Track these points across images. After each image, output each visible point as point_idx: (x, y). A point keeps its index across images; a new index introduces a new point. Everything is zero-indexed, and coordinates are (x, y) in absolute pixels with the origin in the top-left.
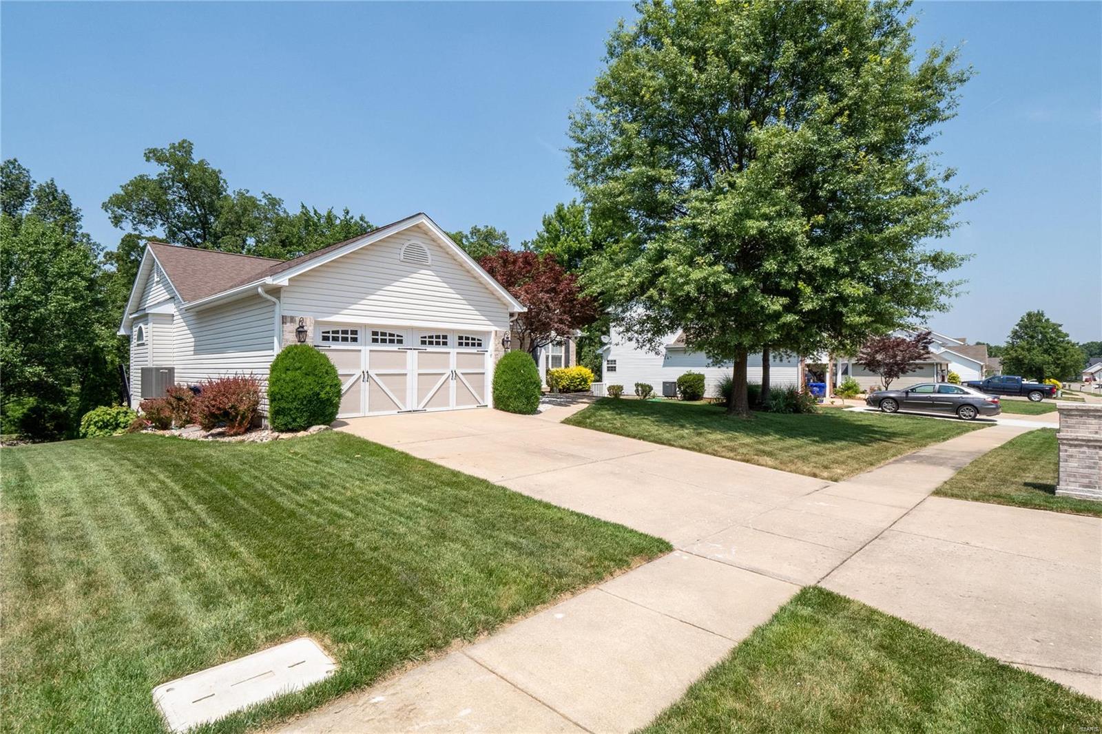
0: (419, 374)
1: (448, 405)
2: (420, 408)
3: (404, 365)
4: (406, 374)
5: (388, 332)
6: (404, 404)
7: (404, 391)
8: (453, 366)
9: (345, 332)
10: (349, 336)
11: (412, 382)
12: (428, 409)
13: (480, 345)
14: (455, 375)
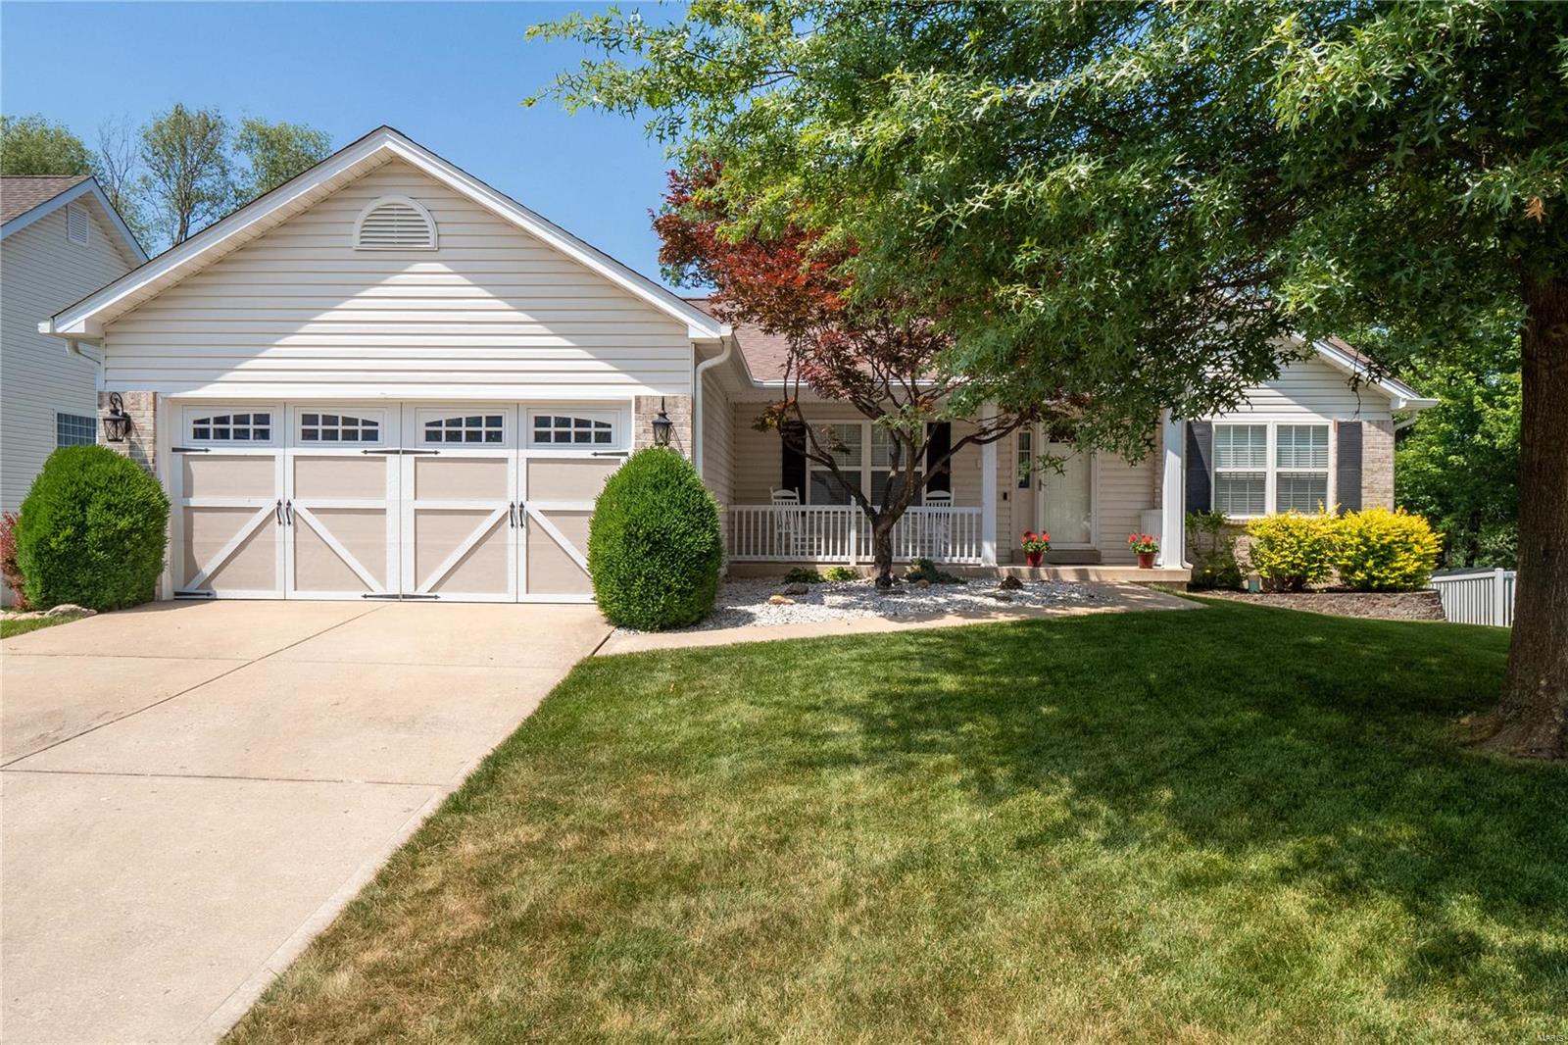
0: (417, 512)
1: (504, 588)
2: (423, 590)
3: (380, 490)
4: (383, 511)
5: (340, 414)
6: (382, 578)
7: (381, 547)
8: (515, 492)
9: (241, 419)
10: (251, 427)
11: (398, 530)
12: (443, 595)
13: (605, 438)
14: (518, 515)
